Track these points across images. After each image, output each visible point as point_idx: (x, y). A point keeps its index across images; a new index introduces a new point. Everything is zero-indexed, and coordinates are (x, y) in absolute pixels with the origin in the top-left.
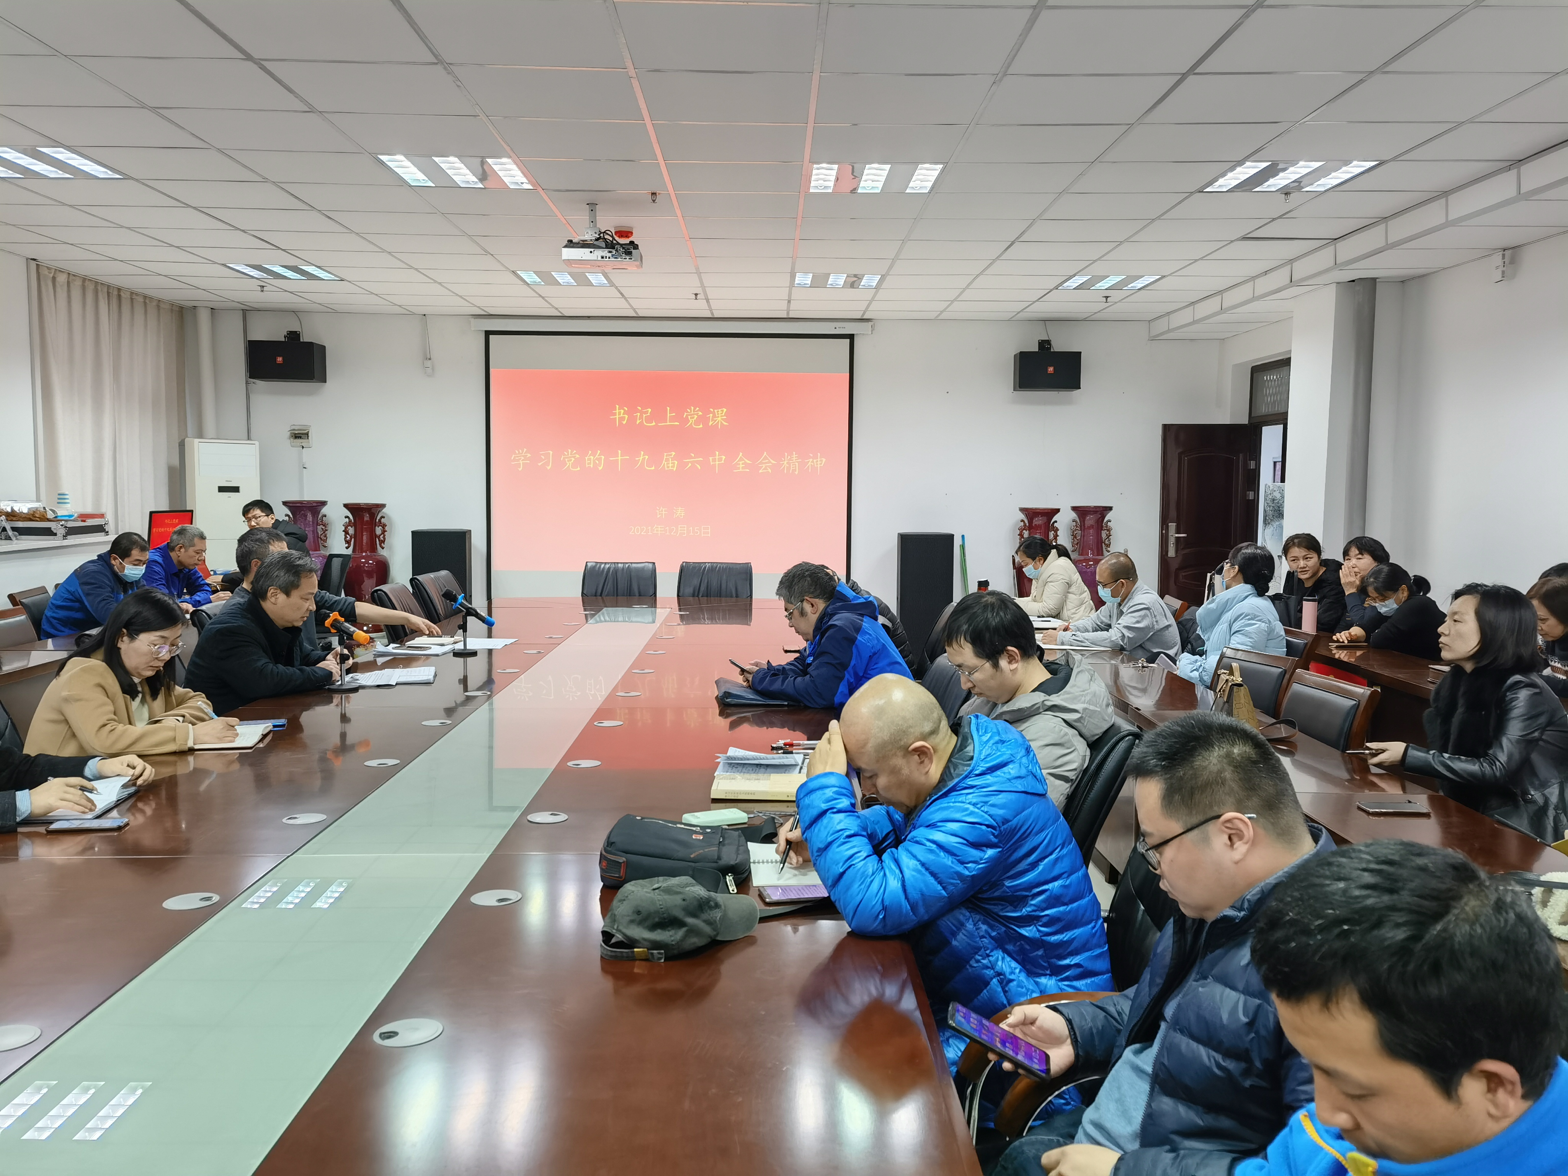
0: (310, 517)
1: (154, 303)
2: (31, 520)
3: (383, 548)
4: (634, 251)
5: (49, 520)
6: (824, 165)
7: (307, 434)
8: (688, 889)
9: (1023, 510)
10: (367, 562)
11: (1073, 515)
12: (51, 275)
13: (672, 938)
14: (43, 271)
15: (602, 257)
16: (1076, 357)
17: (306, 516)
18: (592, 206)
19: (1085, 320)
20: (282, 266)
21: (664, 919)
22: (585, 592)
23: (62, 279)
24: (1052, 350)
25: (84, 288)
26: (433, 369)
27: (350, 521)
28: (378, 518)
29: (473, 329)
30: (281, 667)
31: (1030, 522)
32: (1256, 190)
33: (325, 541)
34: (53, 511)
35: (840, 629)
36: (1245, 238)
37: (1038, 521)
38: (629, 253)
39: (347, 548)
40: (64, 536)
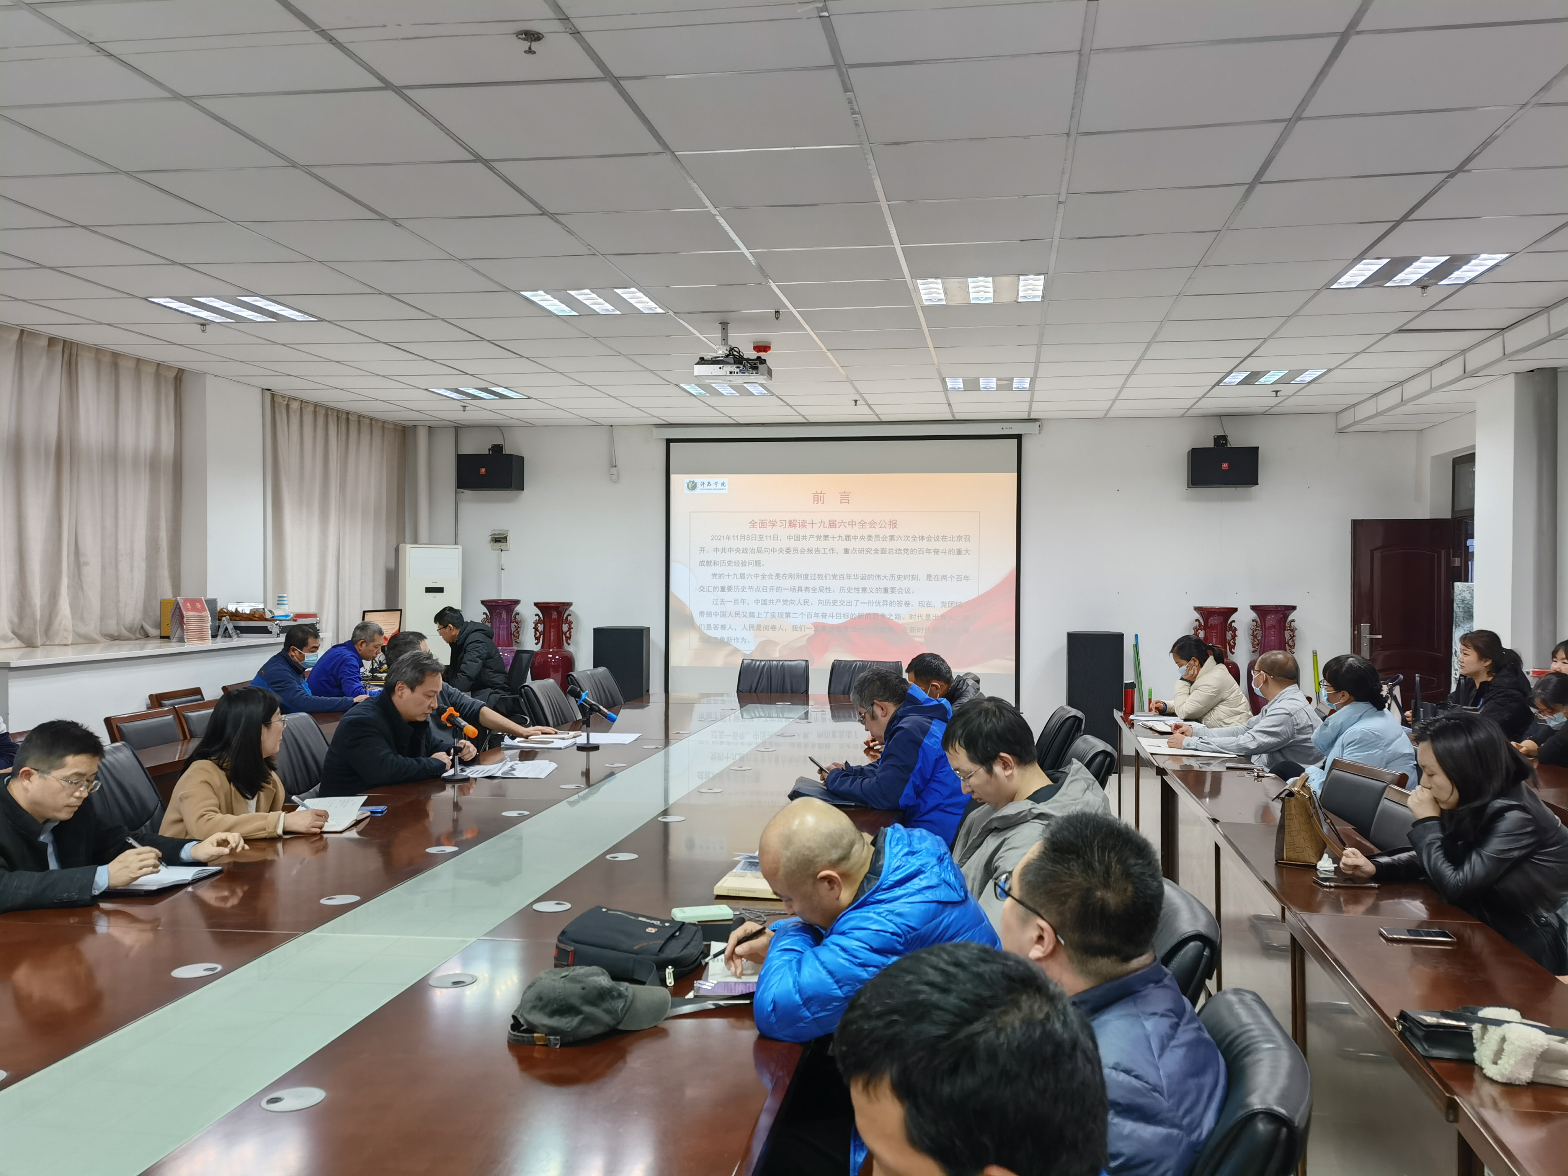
0: (504, 615)
1: (380, 424)
2: (251, 620)
3: (569, 644)
4: (760, 366)
5: (267, 620)
6: (931, 280)
7: (506, 538)
8: (591, 978)
9: (1197, 609)
10: (554, 657)
11: (1253, 615)
12: (285, 403)
13: (568, 1025)
14: (279, 400)
15: (731, 373)
16: (1252, 453)
17: (500, 614)
18: (724, 325)
19: (1264, 414)
20: (476, 389)
21: (562, 1006)
22: (740, 689)
23: (295, 405)
24: (1229, 446)
25: (315, 413)
26: (618, 475)
27: (540, 618)
28: (565, 616)
29: (654, 438)
30: (400, 756)
31: (1206, 621)
32: (1388, 285)
33: (518, 637)
34: (271, 611)
35: (907, 731)
36: (1401, 331)
37: (1213, 621)
38: (755, 368)
39: (537, 644)
40: (278, 634)
